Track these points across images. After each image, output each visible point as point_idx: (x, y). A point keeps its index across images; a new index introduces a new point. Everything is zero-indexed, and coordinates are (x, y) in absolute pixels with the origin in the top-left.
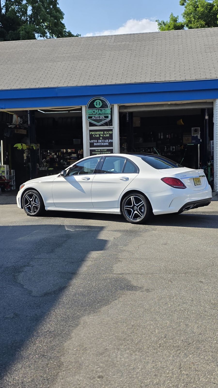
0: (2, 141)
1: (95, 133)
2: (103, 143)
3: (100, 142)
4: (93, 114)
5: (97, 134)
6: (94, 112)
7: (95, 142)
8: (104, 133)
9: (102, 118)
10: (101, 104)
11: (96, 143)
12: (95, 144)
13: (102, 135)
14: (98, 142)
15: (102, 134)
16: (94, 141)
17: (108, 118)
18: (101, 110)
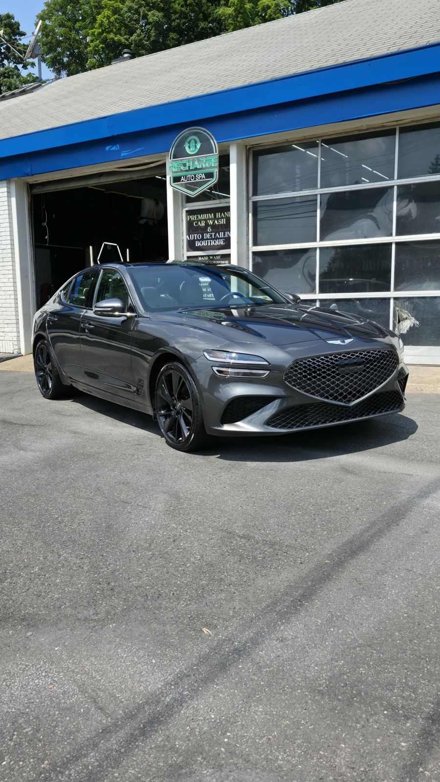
0: (128, 250)
1: (197, 217)
2: (213, 239)
3: (207, 239)
4: (182, 171)
5: (200, 221)
6: (185, 165)
7: (197, 240)
8: (215, 216)
9: (201, 178)
10: (199, 146)
11: (199, 240)
12: (198, 244)
13: (211, 222)
14: (203, 239)
15: (212, 219)
16: (196, 235)
17: (213, 177)
18: (199, 161)
